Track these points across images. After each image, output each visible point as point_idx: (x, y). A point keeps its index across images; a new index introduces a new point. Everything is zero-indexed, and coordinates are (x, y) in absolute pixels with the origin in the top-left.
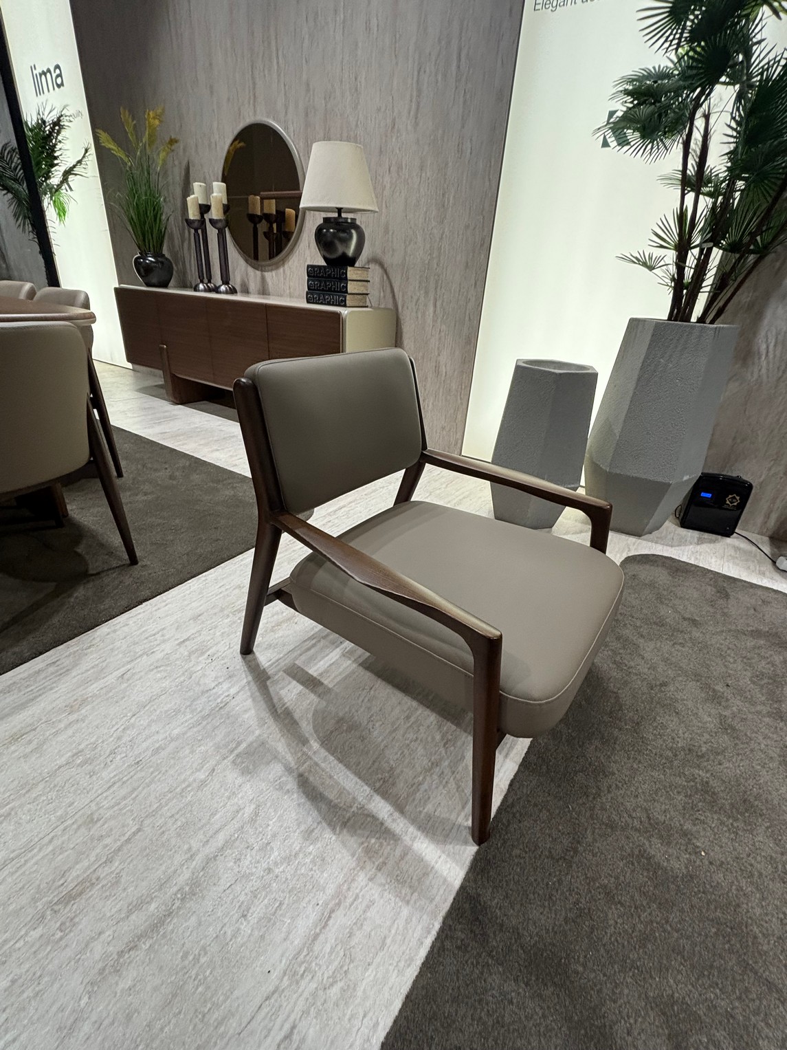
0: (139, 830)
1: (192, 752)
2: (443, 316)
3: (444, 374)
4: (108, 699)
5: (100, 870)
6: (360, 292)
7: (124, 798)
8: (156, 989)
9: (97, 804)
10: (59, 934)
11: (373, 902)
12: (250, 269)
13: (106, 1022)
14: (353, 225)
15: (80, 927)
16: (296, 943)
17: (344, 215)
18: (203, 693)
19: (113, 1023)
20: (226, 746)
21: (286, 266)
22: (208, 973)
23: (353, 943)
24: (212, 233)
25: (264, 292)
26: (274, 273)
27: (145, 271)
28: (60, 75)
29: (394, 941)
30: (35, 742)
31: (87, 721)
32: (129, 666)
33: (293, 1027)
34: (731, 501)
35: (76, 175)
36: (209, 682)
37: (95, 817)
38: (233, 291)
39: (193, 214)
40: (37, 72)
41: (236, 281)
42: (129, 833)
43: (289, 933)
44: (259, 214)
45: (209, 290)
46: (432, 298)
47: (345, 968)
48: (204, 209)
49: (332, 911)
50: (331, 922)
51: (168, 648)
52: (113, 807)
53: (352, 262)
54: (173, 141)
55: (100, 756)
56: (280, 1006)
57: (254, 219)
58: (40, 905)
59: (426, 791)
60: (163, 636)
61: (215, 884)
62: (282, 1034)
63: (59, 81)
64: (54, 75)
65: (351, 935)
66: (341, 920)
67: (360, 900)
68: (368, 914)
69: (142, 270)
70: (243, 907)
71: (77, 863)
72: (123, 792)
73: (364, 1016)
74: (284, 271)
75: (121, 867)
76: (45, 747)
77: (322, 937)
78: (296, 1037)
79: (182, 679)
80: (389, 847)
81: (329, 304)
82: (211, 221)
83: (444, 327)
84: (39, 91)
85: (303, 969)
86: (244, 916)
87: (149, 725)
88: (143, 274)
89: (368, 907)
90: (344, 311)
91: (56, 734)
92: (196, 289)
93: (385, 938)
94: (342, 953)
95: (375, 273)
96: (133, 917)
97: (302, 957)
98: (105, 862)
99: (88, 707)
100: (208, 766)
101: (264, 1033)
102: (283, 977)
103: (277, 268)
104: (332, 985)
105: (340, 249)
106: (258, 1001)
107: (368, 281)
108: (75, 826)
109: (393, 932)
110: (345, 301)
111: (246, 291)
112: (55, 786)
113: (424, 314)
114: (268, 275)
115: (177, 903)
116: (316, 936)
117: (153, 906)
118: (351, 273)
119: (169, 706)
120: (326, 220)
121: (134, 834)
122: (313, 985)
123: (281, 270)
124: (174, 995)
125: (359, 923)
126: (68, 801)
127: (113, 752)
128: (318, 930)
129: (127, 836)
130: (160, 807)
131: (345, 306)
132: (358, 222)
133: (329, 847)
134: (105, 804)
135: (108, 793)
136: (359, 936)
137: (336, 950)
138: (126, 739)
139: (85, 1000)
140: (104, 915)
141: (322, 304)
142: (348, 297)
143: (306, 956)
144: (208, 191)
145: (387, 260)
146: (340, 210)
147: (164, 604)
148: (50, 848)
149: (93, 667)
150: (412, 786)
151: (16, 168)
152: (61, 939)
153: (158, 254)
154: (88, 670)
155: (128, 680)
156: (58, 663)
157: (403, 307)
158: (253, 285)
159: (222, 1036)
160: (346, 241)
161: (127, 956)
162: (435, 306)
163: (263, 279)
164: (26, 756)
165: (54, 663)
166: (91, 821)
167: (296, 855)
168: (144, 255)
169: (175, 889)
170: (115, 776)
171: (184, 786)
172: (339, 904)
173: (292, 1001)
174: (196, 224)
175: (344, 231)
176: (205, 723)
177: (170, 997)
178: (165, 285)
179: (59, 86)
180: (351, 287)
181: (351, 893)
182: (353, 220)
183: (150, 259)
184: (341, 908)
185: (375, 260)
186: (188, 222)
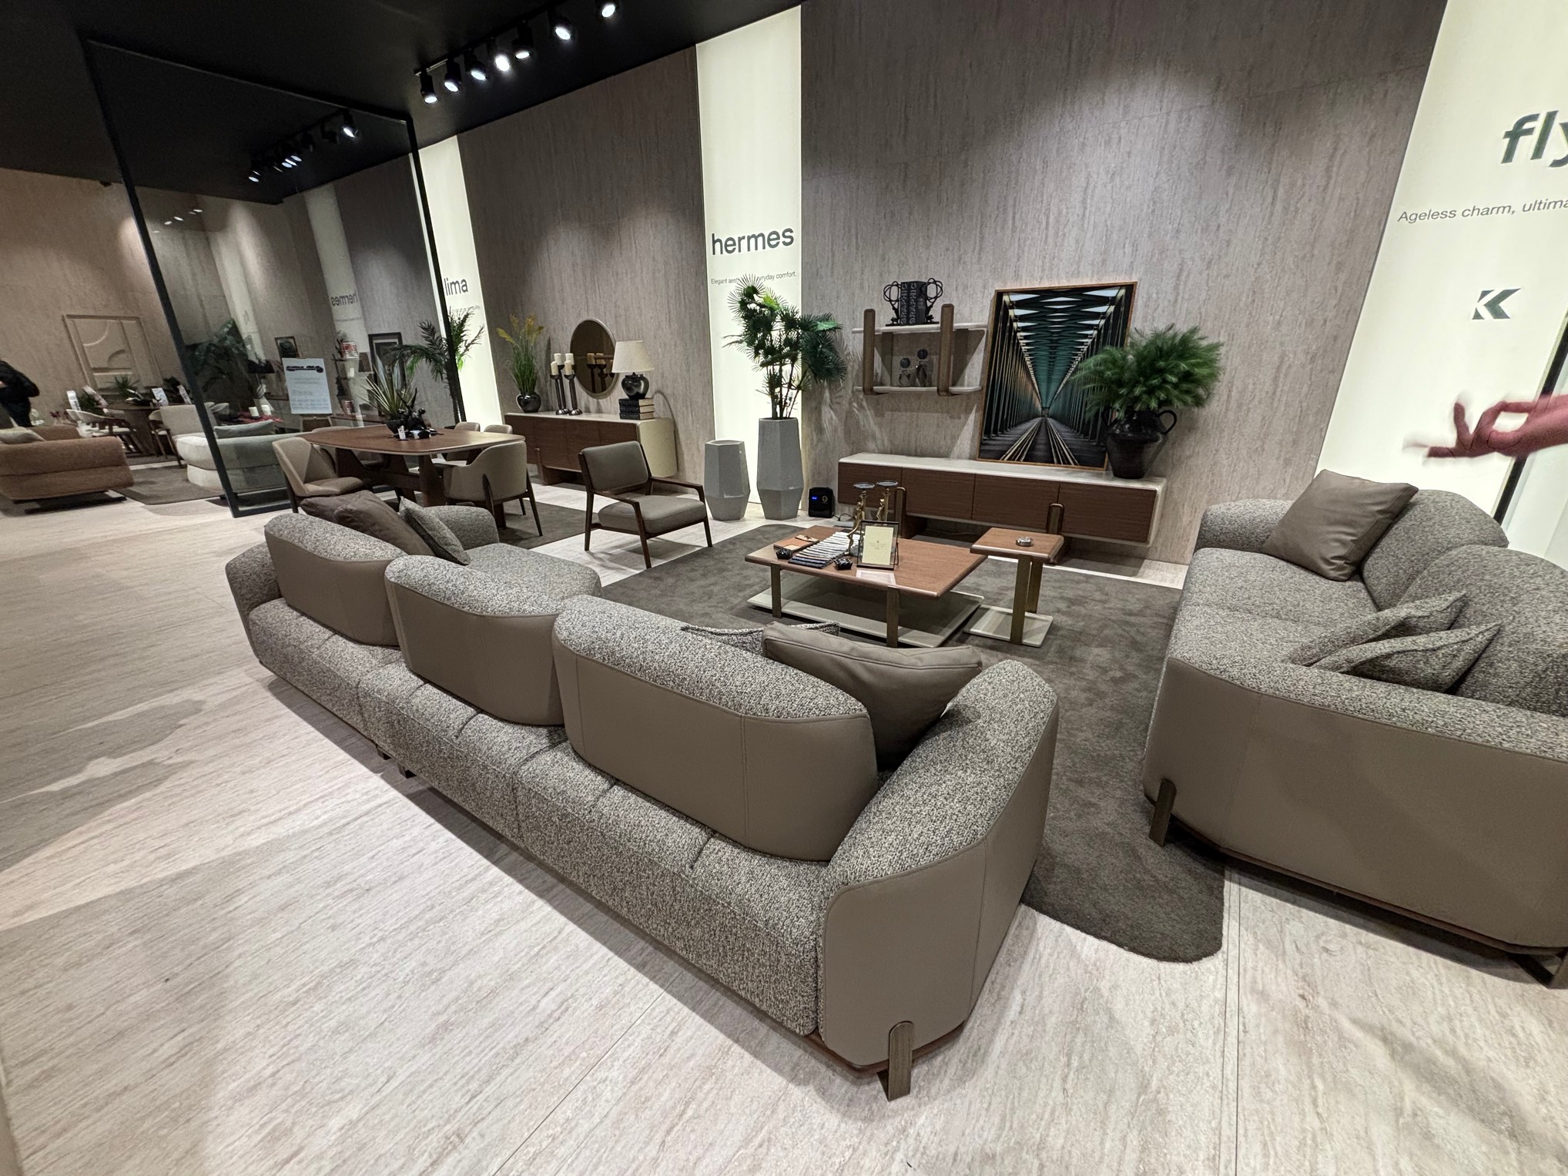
2: (696, 419)
6: (648, 412)
12: (591, 399)
14: (642, 378)
17: (636, 374)
24: (566, 382)
25: (599, 413)
27: (524, 404)
28: (464, 284)
34: (825, 499)
35: (474, 344)
38: (580, 413)
39: (554, 372)
40: (448, 282)
41: (582, 405)
45: (565, 413)
46: (689, 410)
48: (561, 367)
53: (642, 396)
54: (541, 328)
57: (591, 367)
63: (464, 288)
64: (460, 284)
69: (522, 403)
74: (608, 400)
81: (631, 419)
82: (566, 376)
84: (450, 293)
88: (522, 406)
90: (638, 422)
92: (557, 414)
95: (659, 398)
103: (606, 397)
105: (636, 390)
107: (654, 405)
110: (639, 417)
111: (588, 411)
114: (601, 401)
118: (641, 402)
120: (627, 377)
123: (608, 397)
131: (639, 420)
141: (628, 419)
142: (641, 414)
144: (563, 358)
145: (665, 391)
146: (633, 372)
153: (532, 393)
157: (676, 415)
158: (593, 407)
160: (638, 386)
163: (598, 403)
168: (524, 395)
174: (556, 377)
175: (637, 381)
178: (536, 411)
179: (464, 291)
180: (642, 410)
182: (641, 376)
183: (527, 396)
185: (659, 392)
186: (552, 376)
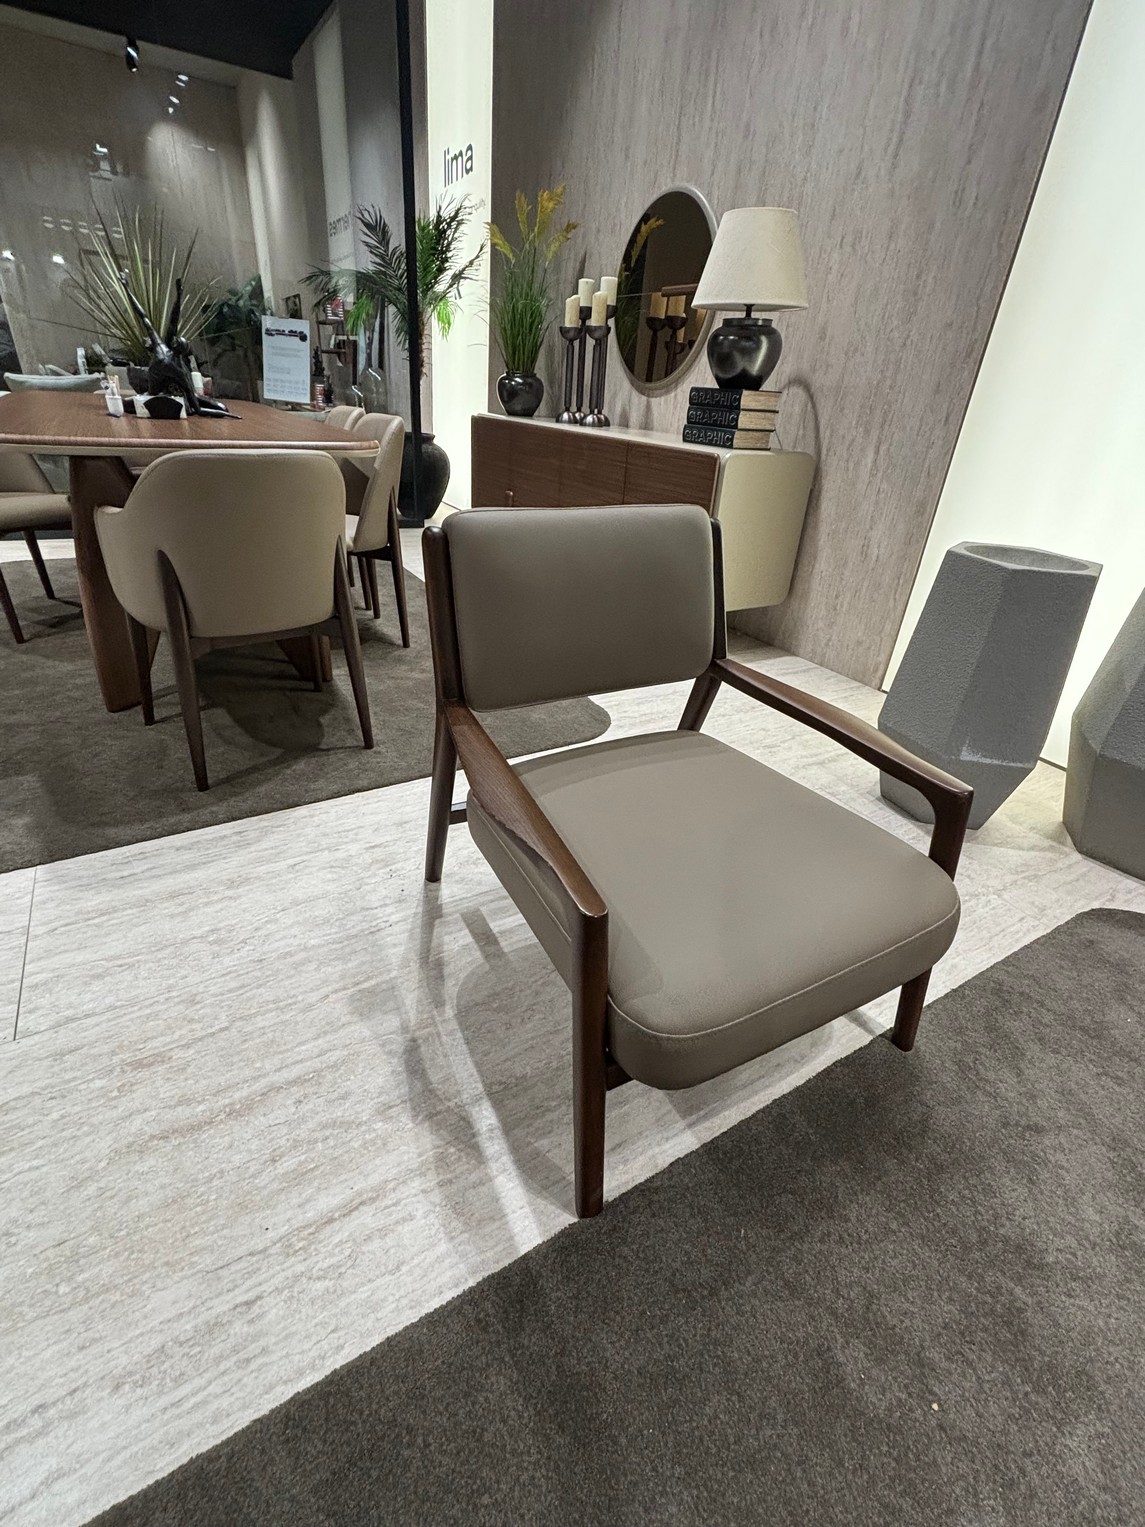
0: (226, 1028)
1: (317, 969)
2: (888, 468)
3: (874, 558)
4: (268, 885)
5: (176, 1050)
6: (759, 427)
7: (230, 991)
8: (163, 1187)
9: (205, 987)
10: (115, 1093)
11: (412, 1218)
12: (635, 393)
13: (108, 1194)
14: (767, 329)
15: (134, 1095)
16: (309, 1215)
17: (754, 315)
18: (363, 909)
19: (112, 1197)
20: (354, 976)
21: (679, 389)
22: (213, 1197)
23: (364, 1249)
24: (590, 343)
25: (646, 426)
26: (663, 398)
27: (508, 396)
28: (471, 158)
29: (410, 1272)
30: (185, 906)
31: (238, 901)
32: (305, 858)
33: (259, 1298)
35: (465, 278)
36: (374, 900)
37: (198, 998)
38: (606, 423)
39: (570, 320)
40: (449, 157)
41: (613, 406)
42: (217, 1027)
43: (308, 1201)
44: (663, 317)
45: (574, 421)
46: (875, 438)
47: (343, 1270)
49: (362, 1203)
50: (355, 1213)
51: (354, 848)
52: (217, 996)
53: (755, 383)
54: (571, 227)
55: (232, 940)
56: (259, 1269)
57: (654, 324)
58: (116, 1059)
59: (551, 1121)
60: (356, 834)
61: (265, 1115)
62: (244, 1298)
63: (468, 167)
64: (465, 158)
65: (369, 1238)
66: (366, 1218)
67: (399, 1208)
68: (400, 1228)
69: (505, 394)
70: (278, 1152)
71: (162, 1035)
72: (233, 985)
73: (333, 1331)
74: (676, 396)
75: (194, 1057)
76: (191, 914)
77: (336, 1225)
78: (256, 1309)
79: (351, 887)
80: (467, 1166)
81: (710, 443)
83: (885, 486)
84: (448, 180)
85: (301, 1245)
86: (274, 1161)
87: (291, 926)
88: (506, 399)
89: (404, 1220)
90: (725, 455)
91: (206, 904)
92: (559, 419)
93: (403, 1263)
94: (347, 1254)
95: (792, 402)
96: (179, 1109)
97: (306, 1232)
98: (183, 1046)
99: (247, 888)
100: (325, 991)
101: (230, 1285)
102: (278, 1242)
103: (668, 392)
104: (319, 1279)
105: (741, 364)
106: (241, 1251)
107: (777, 412)
108: (176, 1000)
109: (416, 1261)
110: (732, 440)
111: (625, 424)
112: (180, 955)
113: (858, 464)
114: (654, 401)
115: (223, 1116)
116: (331, 1221)
117: (201, 1107)
118: (748, 399)
119: (321, 912)
120: (727, 322)
121: (222, 1030)
122: (300, 1268)
123: (673, 394)
124: (174, 1201)
125: (383, 1232)
126: (183, 972)
127: (244, 942)
128: (337, 1215)
129: (213, 1030)
130: (255, 1015)
131: (731, 447)
132: (774, 325)
133: (398, 1133)
134: (213, 989)
135: (219, 980)
136: (376, 1244)
137: (344, 1246)
138: (263, 932)
139: (103, 1164)
140: (159, 1094)
141: (702, 443)
142: (737, 434)
143: (310, 1234)
144: (596, 289)
145: (818, 380)
146: (749, 308)
147: (376, 800)
148: (148, 1011)
149: (272, 848)
150: (537, 1108)
151: (401, 277)
152: (115, 1098)
153: (529, 374)
154: (266, 849)
155: (297, 871)
156: (245, 833)
157: (828, 450)
158: (635, 417)
159: (192, 1265)
160: (750, 353)
161: (156, 1142)
162: (877, 452)
163: (648, 407)
164: (172, 916)
165: (240, 832)
166: (192, 1001)
167: (360, 1125)
168: (510, 377)
169: (227, 1101)
170: (235, 966)
171: (290, 1001)
172: (373, 1200)
173: (271, 1272)
174: (571, 334)
175: (749, 338)
176: (346, 943)
177: (170, 1200)
178: (529, 414)
179: (468, 171)
180: (744, 420)
181: (393, 1195)
182: (768, 321)
183: (518, 380)
184: (374, 1206)
185: (800, 382)
186: (563, 331)
